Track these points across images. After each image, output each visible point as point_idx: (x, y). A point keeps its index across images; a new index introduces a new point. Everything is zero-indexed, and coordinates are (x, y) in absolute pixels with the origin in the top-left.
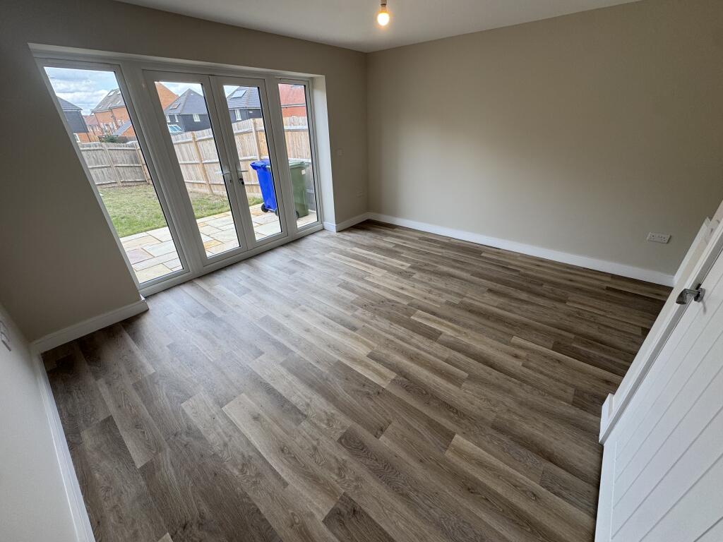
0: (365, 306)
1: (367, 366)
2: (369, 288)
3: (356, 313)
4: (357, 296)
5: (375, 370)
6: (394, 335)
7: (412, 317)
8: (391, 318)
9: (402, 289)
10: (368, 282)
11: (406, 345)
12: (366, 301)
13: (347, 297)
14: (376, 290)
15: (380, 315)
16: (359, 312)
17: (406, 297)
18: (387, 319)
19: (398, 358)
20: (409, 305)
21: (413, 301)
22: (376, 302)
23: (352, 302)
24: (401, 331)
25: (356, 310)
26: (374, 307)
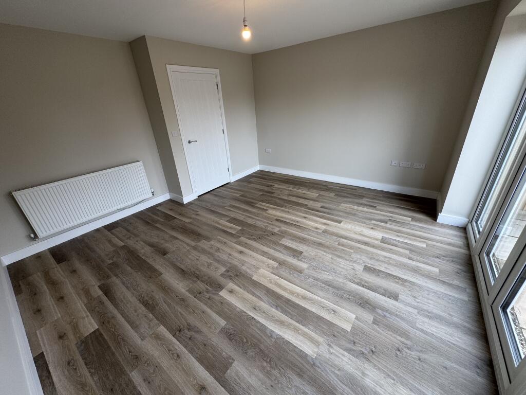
0: (273, 234)
1: (268, 207)
2: (271, 252)
3: (278, 229)
4: (281, 242)
5: (264, 206)
6: (253, 219)
7: (240, 228)
8: (254, 227)
9: (241, 252)
10: (274, 259)
11: (248, 215)
12: (273, 238)
13: (289, 241)
14: (265, 249)
15: (262, 228)
16: (276, 230)
17: (239, 243)
18: (257, 227)
19: (254, 210)
20: (240, 237)
21: (235, 240)
22: (265, 238)
23: (284, 237)
24: (250, 221)
25: (279, 231)
26: (267, 233)
